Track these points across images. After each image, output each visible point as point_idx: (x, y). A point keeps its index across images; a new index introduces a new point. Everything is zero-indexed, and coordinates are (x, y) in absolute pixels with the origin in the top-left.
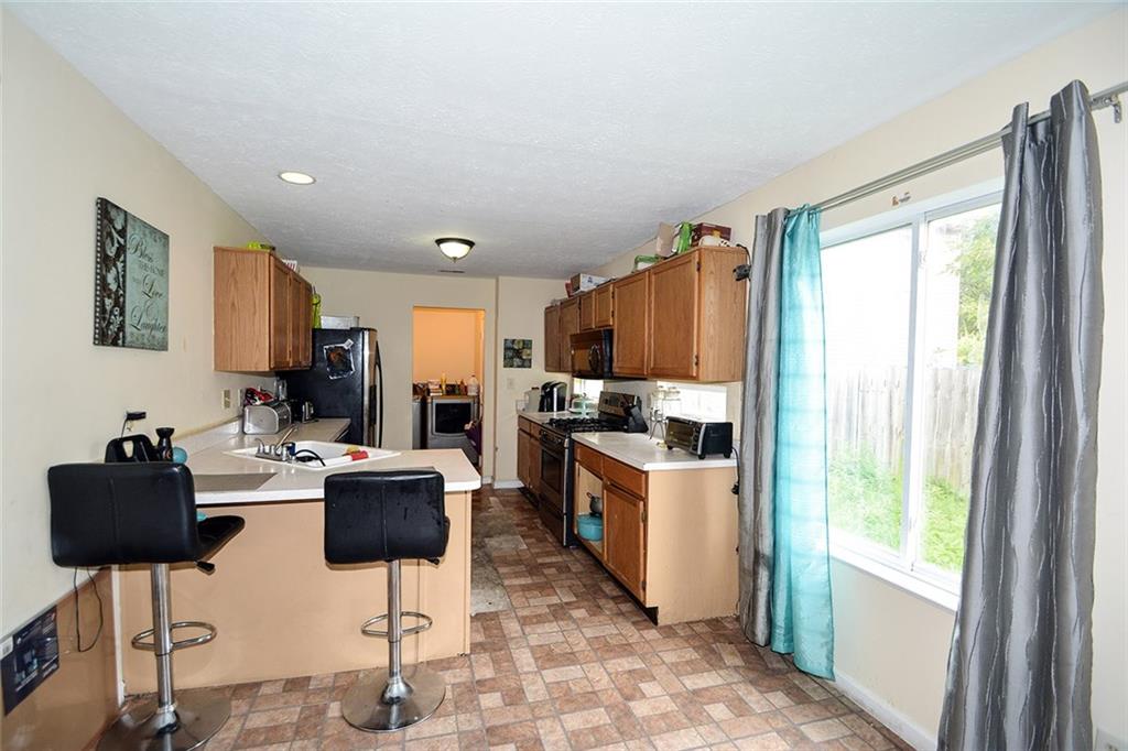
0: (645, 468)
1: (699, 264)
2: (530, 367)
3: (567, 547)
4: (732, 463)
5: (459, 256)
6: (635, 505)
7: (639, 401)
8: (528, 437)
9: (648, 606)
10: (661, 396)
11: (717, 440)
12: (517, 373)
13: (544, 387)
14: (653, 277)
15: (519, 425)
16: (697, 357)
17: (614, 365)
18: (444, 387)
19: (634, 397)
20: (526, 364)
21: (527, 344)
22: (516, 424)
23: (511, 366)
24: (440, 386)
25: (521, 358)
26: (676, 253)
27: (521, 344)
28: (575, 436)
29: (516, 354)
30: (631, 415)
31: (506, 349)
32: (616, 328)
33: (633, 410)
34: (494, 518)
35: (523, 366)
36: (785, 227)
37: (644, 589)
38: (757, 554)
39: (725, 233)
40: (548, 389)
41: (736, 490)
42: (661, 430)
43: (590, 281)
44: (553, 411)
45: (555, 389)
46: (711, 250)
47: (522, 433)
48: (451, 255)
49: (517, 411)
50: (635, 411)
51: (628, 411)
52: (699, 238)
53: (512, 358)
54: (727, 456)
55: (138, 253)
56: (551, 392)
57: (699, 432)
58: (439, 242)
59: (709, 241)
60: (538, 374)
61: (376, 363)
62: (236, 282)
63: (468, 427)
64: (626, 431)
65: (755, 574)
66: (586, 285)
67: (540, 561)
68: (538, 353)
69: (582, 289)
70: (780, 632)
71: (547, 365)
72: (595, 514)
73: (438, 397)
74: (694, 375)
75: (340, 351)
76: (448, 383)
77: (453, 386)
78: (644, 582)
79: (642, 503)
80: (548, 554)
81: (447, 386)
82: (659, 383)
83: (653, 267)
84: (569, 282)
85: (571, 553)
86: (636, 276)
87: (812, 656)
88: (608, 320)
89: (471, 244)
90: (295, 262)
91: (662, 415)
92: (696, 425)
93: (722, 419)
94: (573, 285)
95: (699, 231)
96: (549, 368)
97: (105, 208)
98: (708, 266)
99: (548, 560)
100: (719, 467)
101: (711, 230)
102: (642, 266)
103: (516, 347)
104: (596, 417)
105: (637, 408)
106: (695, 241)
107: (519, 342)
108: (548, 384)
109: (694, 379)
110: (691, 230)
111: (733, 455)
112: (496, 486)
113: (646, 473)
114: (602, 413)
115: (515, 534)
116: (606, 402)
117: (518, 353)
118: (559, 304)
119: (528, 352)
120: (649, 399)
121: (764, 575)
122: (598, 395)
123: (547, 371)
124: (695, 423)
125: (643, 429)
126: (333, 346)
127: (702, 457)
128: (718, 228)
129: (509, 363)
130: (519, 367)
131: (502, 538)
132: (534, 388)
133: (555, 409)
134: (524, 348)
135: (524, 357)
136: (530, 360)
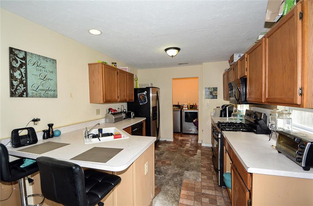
2: (217, 98)
3: (220, 186)
5: (174, 55)
7: (265, 117)
12: (211, 101)
13: (222, 107)
14: (267, 39)
15: (211, 122)
16: (301, 89)
17: (247, 97)
18: (189, 106)
19: (262, 113)
20: (215, 97)
21: (215, 89)
23: (208, 98)
24: (188, 106)
25: (212, 95)
26: (282, 16)
30: (258, 124)
31: (206, 91)
32: (248, 77)
33: (260, 121)
34: (194, 160)
35: (213, 98)
40: (224, 108)
44: (226, 117)
45: (227, 108)
48: (171, 55)
49: (211, 117)
50: (262, 122)
51: (258, 121)
53: (208, 95)
55: (36, 65)
56: (225, 109)
57: (304, 149)
58: (166, 50)
60: (221, 101)
61: (157, 99)
62: (94, 74)
63: (194, 121)
64: (256, 133)
66: (236, 58)
67: (203, 191)
68: (220, 93)
69: (234, 61)
71: (224, 98)
73: (186, 110)
74: (299, 103)
75: (143, 95)
76: (190, 104)
77: (193, 106)
80: (209, 188)
81: (190, 106)
83: (267, 34)
85: (221, 191)
86: (257, 44)
88: (244, 73)
89: (178, 49)
90: (127, 67)
94: (231, 60)
97: (11, 50)
99: (208, 192)
103: (210, 90)
104: (244, 122)
105: (263, 120)
107: (212, 88)
108: (224, 105)
112: (203, 145)
114: (246, 120)
115: (199, 171)
116: (248, 115)
117: (211, 93)
118: (227, 71)
119: (216, 92)
122: (245, 112)
123: (224, 100)
124: (301, 140)
125: (268, 132)
126: (141, 94)
127: (306, 168)
131: (193, 172)
132: (217, 107)
133: (227, 116)
134: (214, 91)
135: (214, 95)
136: (217, 96)
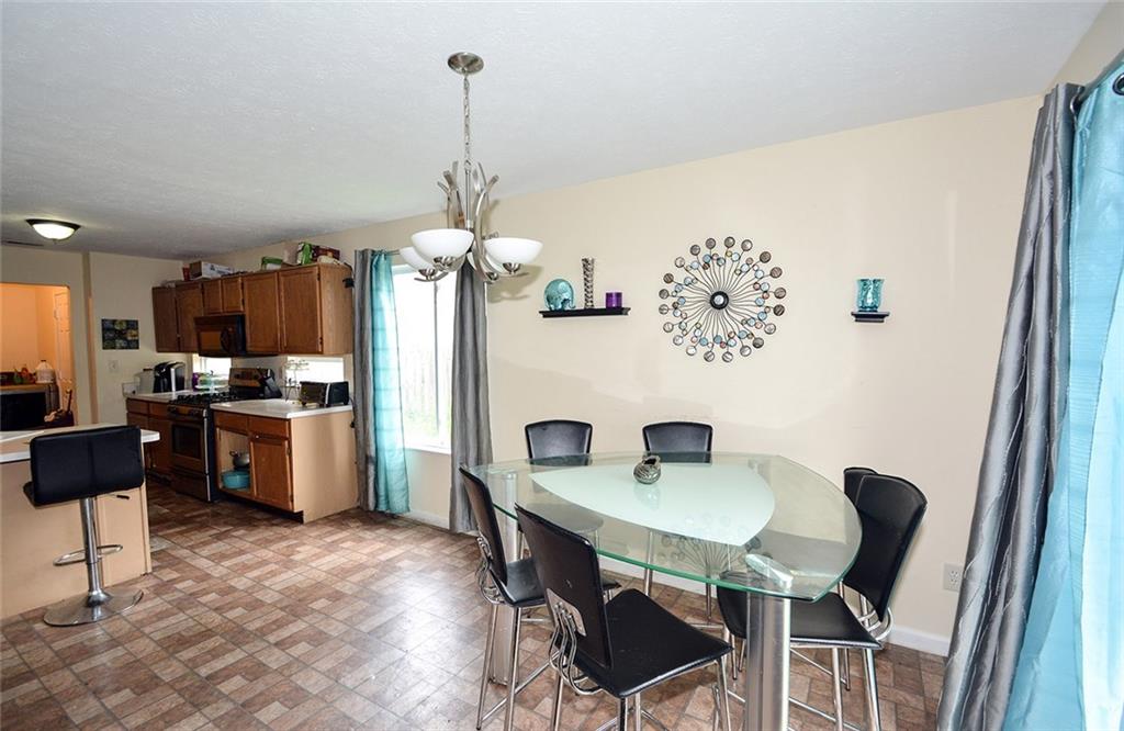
0: (288, 417)
1: (319, 275)
2: (138, 348)
3: (212, 502)
4: (349, 407)
6: (281, 445)
7: (273, 374)
8: (146, 418)
9: (296, 511)
10: (293, 367)
11: (339, 393)
12: (121, 356)
13: (158, 368)
14: (282, 279)
15: (128, 409)
16: (321, 339)
17: (249, 344)
19: (267, 370)
20: (132, 345)
21: (132, 324)
22: (125, 407)
23: (114, 348)
25: (125, 339)
26: (300, 264)
27: (124, 325)
28: (212, 406)
29: (118, 334)
30: (266, 384)
31: (105, 330)
32: (247, 313)
33: (268, 381)
35: (128, 347)
36: (372, 261)
37: (292, 501)
38: (367, 458)
39: (336, 254)
40: (163, 370)
41: (353, 425)
42: (296, 393)
43: (212, 268)
44: (171, 390)
45: (173, 370)
46: (326, 266)
47: (131, 415)
49: (124, 394)
50: (270, 381)
51: (263, 382)
52: (318, 256)
53: (113, 339)
54: (346, 404)
56: (168, 372)
57: (326, 390)
58: (33, 222)
59: (325, 260)
60: (147, 355)
63: (50, 418)
64: (263, 398)
65: (367, 469)
66: (207, 272)
68: (147, 331)
69: (204, 276)
70: (382, 499)
71: (159, 345)
72: (239, 467)
74: (320, 350)
78: (292, 496)
79: (286, 442)
80: (193, 510)
82: (290, 358)
83: (281, 270)
84: (188, 266)
85: (217, 504)
86: (263, 274)
87: (398, 504)
88: (238, 306)
89: (75, 227)
91: (295, 382)
92: (323, 386)
93: (341, 380)
94: (192, 271)
95: (317, 251)
96: (161, 347)
98: (325, 277)
100: (341, 411)
101: (325, 252)
102: (270, 267)
103: (118, 328)
104: (227, 390)
105: (271, 379)
106: (314, 259)
107: (121, 322)
108: (164, 364)
109: (321, 353)
110: (311, 249)
111: (350, 402)
113: (289, 420)
114: (233, 387)
116: (237, 377)
117: (121, 334)
118: (173, 285)
119: (134, 332)
120: (281, 371)
121: (371, 468)
122: (228, 372)
123: (159, 351)
124: (322, 384)
125: (278, 395)
127: (328, 406)
128: (331, 250)
129: (109, 343)
130: (123, 348)
132: (145, 370)
133: (174, 388)
134: (128, 329)
135: (129, 338)
136: (137, 341)
